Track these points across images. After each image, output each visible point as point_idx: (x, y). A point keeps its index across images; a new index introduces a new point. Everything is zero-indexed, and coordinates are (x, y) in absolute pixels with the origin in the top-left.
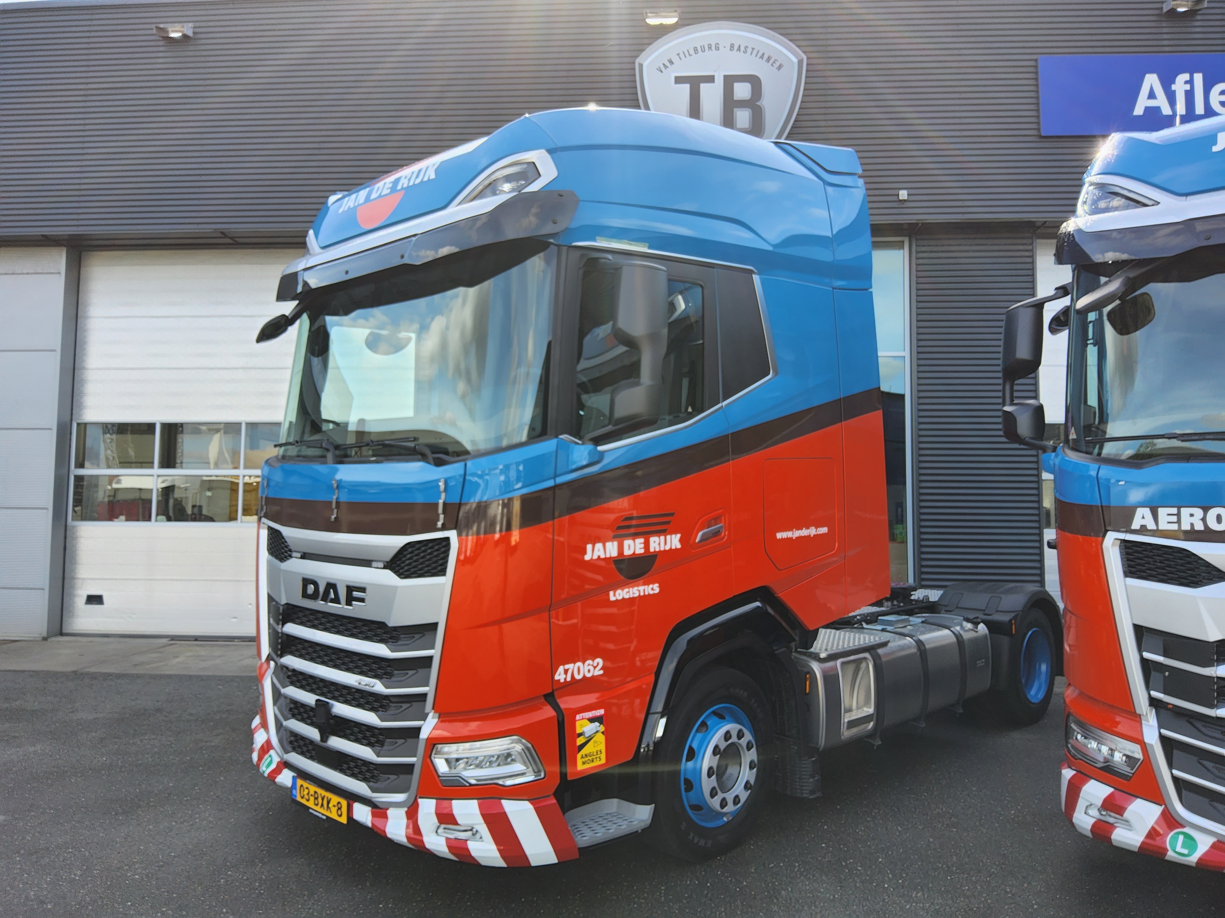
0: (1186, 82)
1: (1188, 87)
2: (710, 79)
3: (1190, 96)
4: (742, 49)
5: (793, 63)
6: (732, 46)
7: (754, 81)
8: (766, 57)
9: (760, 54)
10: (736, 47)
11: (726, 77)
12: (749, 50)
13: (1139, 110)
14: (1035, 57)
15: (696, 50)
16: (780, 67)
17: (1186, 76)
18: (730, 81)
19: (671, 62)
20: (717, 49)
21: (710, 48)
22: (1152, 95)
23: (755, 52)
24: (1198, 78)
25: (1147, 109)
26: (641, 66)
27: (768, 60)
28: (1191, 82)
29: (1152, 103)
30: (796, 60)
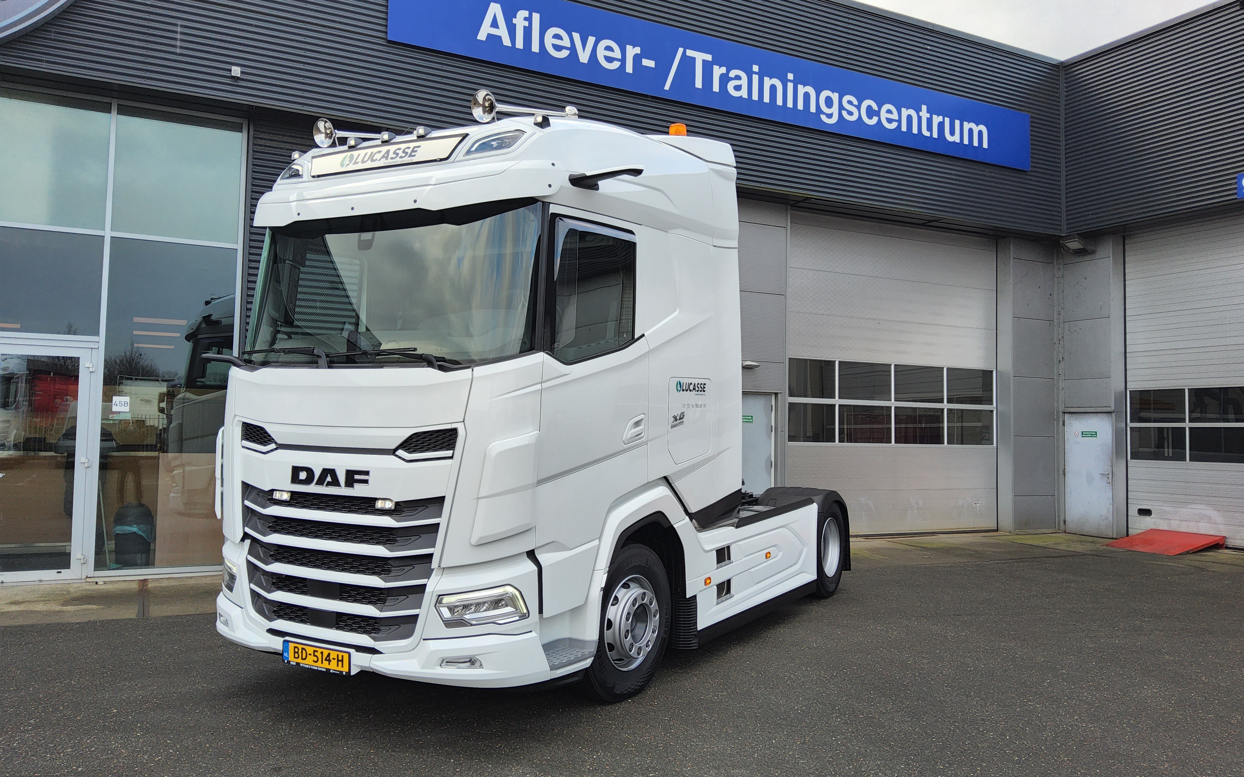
0: (525, 19)
1: (526, 24)
3: (528, 31)
13: (482, 36)
17: (525, 13)
22: (495, 24)
24: (536, 17)
25: (489, 36)
28: (529, 19)
29: (494, 31)
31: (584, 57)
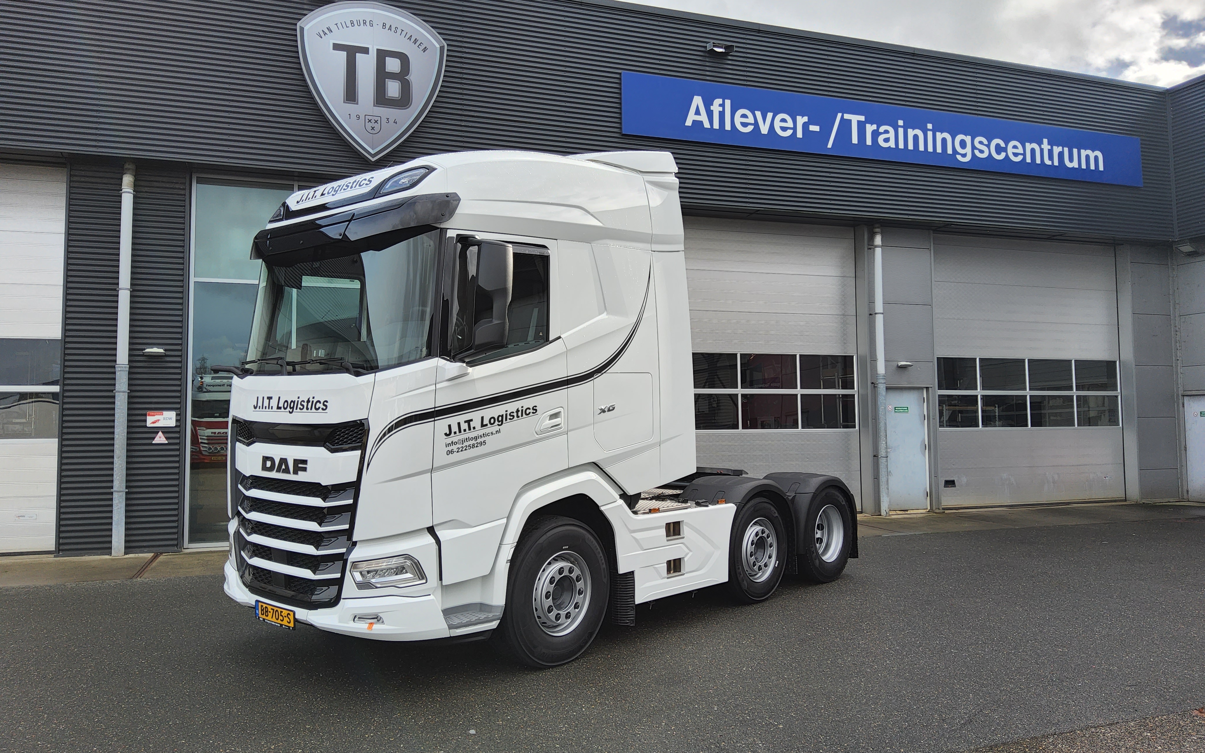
1: (721, 109)
2: (365, 51)
3: (722, 114)
4: (393, 29)
5: (436, 48)
6: (384, 25)
7: (404, 59)
8: (413, 39)
9: (408, 36)
10: (388, 27)
11: (378, 51)
12: (399, 31)
13: (689, 123)
14: (619, 71)
15: (352, 23)
16: (425, 50)
17: (720, 101)
18: (382, 55)
19: (329, 30)
20: (372, 25)
21: (365, 23)
22: (698, 112)
23: (404, 33)
24: (728, 103)
25: (694, 122)
26: (302, 29)
27: (415, 42)
28: (722, 105)
29: (698, 118)
30: (438, 46)
31: (764, 129)
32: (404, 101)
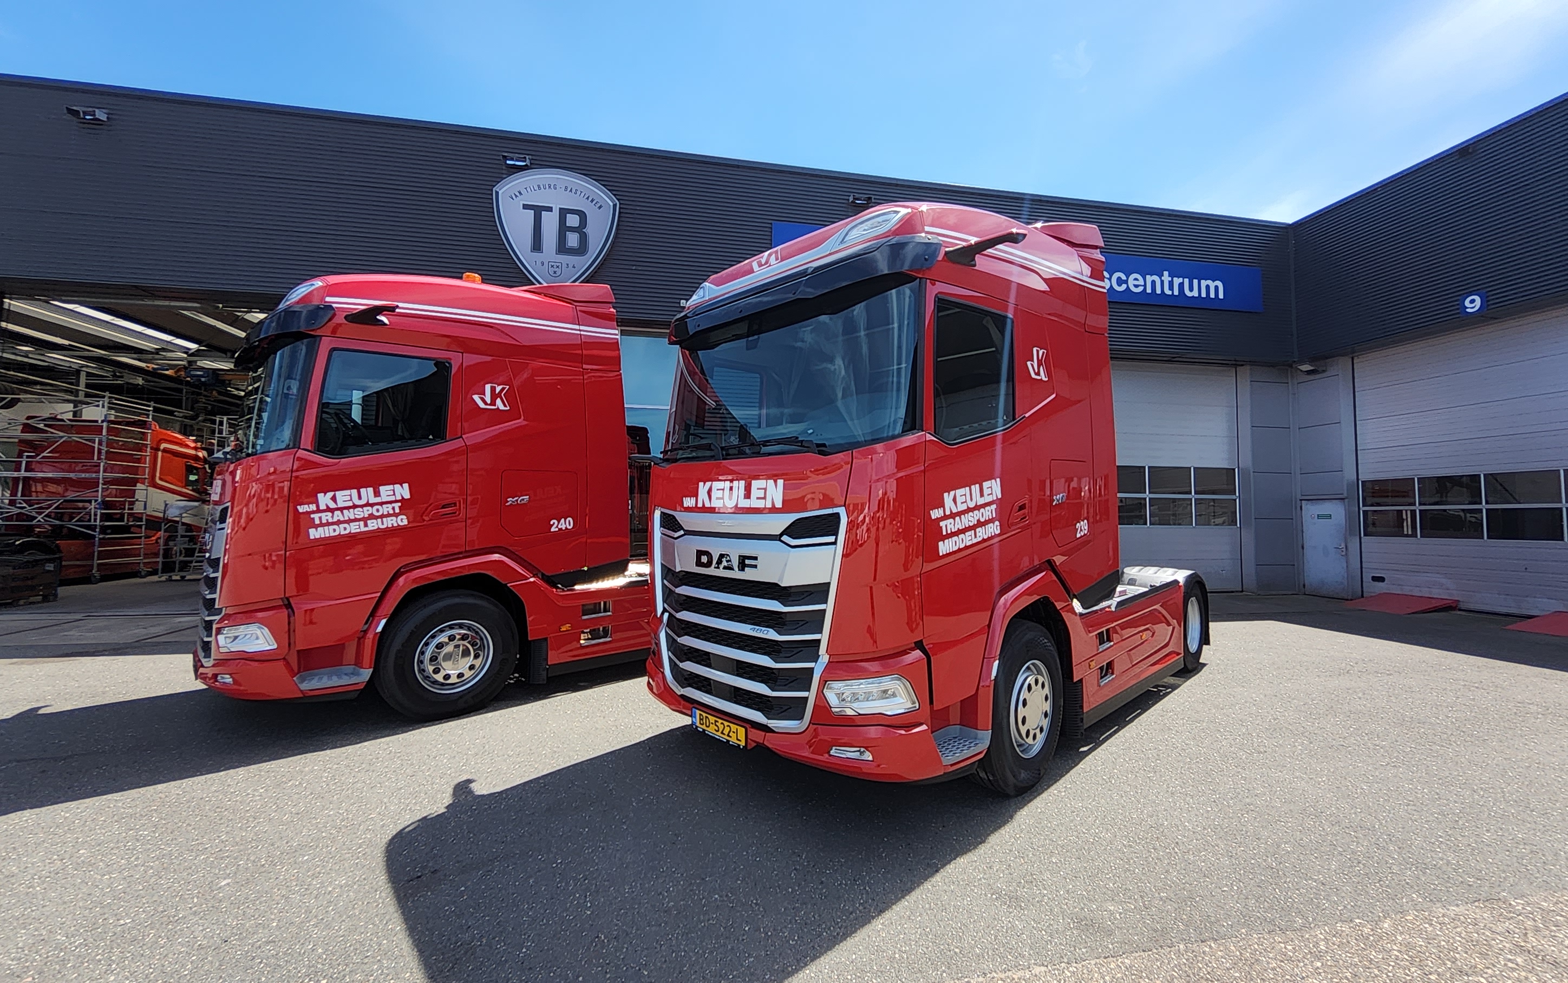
2: (549, 209)
4: (574, 191)
5: (610, 206)
6: (566, 188)
7: (582, 215)
9: (586, 197)
10: (569, 189)
12: (579, 193)
14: (770, 222)
15: (539, 186)
16: (600, 207)
18: (563, 213)
19: (520, 193)
20: (555, 188)
23: (583, 194)
26: (497, 193)
27: (592, 201)
30: (611, 204)
32: (582, 249)
